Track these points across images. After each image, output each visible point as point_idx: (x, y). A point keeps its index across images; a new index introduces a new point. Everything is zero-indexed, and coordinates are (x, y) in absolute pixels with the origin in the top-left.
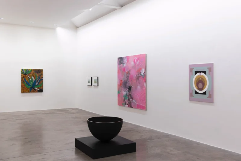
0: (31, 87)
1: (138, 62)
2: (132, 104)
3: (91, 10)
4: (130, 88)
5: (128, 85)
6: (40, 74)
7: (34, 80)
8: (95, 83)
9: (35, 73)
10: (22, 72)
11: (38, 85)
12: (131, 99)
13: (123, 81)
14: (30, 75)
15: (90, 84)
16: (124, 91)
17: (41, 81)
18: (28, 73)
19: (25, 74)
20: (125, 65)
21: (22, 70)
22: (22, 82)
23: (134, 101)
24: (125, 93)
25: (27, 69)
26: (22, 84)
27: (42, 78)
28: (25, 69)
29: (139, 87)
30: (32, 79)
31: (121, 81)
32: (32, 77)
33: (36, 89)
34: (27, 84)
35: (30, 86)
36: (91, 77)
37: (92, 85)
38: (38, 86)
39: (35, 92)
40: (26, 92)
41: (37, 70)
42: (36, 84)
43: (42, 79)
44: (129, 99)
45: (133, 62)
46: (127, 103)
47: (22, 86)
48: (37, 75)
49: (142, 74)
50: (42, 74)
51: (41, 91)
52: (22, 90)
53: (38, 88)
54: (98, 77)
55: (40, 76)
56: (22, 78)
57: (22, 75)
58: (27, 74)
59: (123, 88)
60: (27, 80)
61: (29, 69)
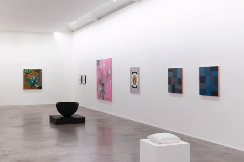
0: (31, 85)
1: (107, 64)
2: (104, 97)
3: (74, 22)
4: (103, 85)
5: (102, 82)
6: (39, 73)
7: (34, 78)
8: (84, 81)
9: (35, 72)
10: (24, 71)
11: (37, 82)
12: (104, 94)
13: (100, 79)
14: (31, 74)
15: (81, 82)
16: (101, 87)
17: (40, 79)
18: (29, 72)
19: (27, 73)
20: (100, 66)
21: (25, 69)
22: (24, 80)
23: (105, 95)
24: (100, 88)
25: (28, 69)
26: (24, 82)
27: (41, 76)
28: (27, 69)
29: (108, 84)
30: (32, 77)
31: (98, 79)
32: (32, 76)
33: (36, 86)
34: (28, 82)
35: (31, 83)
36: (82, 76)
37: (82, 83)
38: (38, 84)
39: (35, 89)
40: (27, 89)
41: (36, 69)
42: (36, 82)
43: (41, 78)
44: (103, 93)
45: (104, 65)
46: (102, 96)
47: (24, 84)
48: (37, 74)
49: (109, 74)
50: (41, 73)
51: (40, 88)
52: (24, 86)
53: (37, 85)
54: (86, 76)
55: (40, 75)
56: (24, 77)
57: (24, 74)
58: (28, 74)
59: (99, 85)
60: (28, 78)
61: (30, 69)
